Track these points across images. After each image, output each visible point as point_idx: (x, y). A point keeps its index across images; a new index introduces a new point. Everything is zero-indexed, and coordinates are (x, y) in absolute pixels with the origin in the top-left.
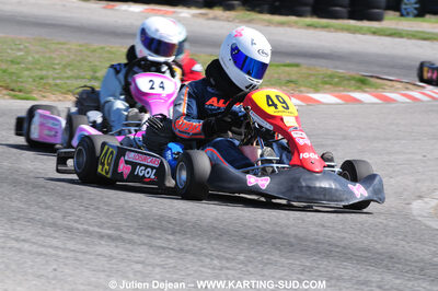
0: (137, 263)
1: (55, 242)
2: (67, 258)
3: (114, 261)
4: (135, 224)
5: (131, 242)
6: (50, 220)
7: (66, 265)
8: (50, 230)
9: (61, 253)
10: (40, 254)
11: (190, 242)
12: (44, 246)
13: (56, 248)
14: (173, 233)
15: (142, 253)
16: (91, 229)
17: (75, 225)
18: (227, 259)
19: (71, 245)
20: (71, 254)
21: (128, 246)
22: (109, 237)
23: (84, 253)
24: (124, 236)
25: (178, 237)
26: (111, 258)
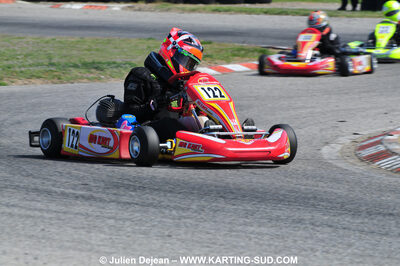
0: (110, 218)
1: (39, 205)
2: (51, 218)
3: (90, 218)
4: (102, 184)
5: (101, 200)
6: (33, 186)
7: (51, 224)
8: (33, 195)
9: (45, 215)
10: (29, 217)
11: (150, 197)
12: (30, 209)
13: (41, 210)
14: (135, 190)
15: (112, 209)
16: (67, 191)
17: (54, 189)
18: (183, 209)
19: (53, 207)
20: (54, 215)
21: (98, 204)
22: (83, 197)
23: (65, 213)
24: (95, 195)
25: (139, 192)
26: (88, 215)
